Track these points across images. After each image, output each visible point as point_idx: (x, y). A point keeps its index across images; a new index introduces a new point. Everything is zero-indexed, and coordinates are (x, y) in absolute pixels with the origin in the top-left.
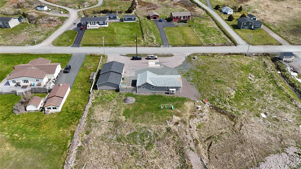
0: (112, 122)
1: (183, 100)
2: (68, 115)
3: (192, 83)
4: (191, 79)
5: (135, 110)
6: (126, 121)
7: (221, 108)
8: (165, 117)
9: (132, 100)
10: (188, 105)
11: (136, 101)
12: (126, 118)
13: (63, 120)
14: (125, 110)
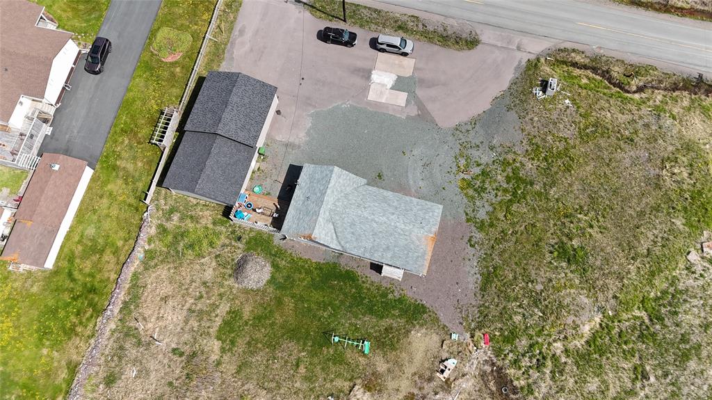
0: (181, 354)
1: (415, 313)
2: (72, 290)
3: (479, 236)
4: (482, 215)
5: (258, 319)
6: (219, 363)
7: (516, 383)
8: (332, 381)
9: (259, 274)
10: (421, 342)
11: (272, 280)
12: (223, 350)
13: (54, 312)
14: (228, 313)
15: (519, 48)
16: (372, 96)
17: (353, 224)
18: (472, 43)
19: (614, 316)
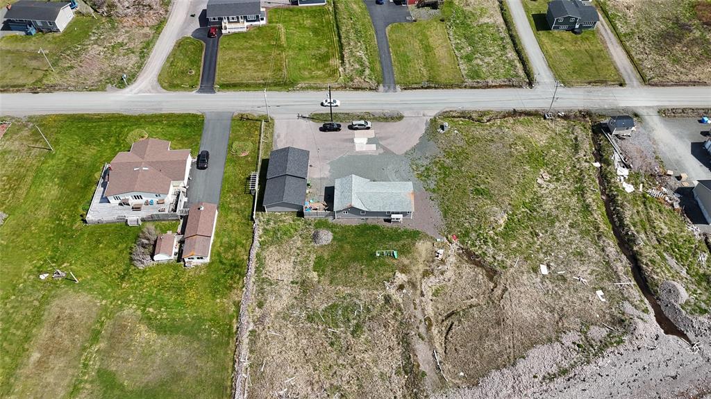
0: (297, 283)
1: (415, 235)
2: (224, 269)
3: (434, 195)
4: (432, 186)
5: (333, 258)
6: (319, 282)
7: (477, 253)
8: (382, 274)
9: (326, 237)
10: (423, 247)
11: (334, 239)
12: (319, 276)
13: (218, 281)
14: (316, 258)
15: (424, 115)
16: (357, 149)
17: (370, 197)
18: (400, 118)
19: (513, 213)
